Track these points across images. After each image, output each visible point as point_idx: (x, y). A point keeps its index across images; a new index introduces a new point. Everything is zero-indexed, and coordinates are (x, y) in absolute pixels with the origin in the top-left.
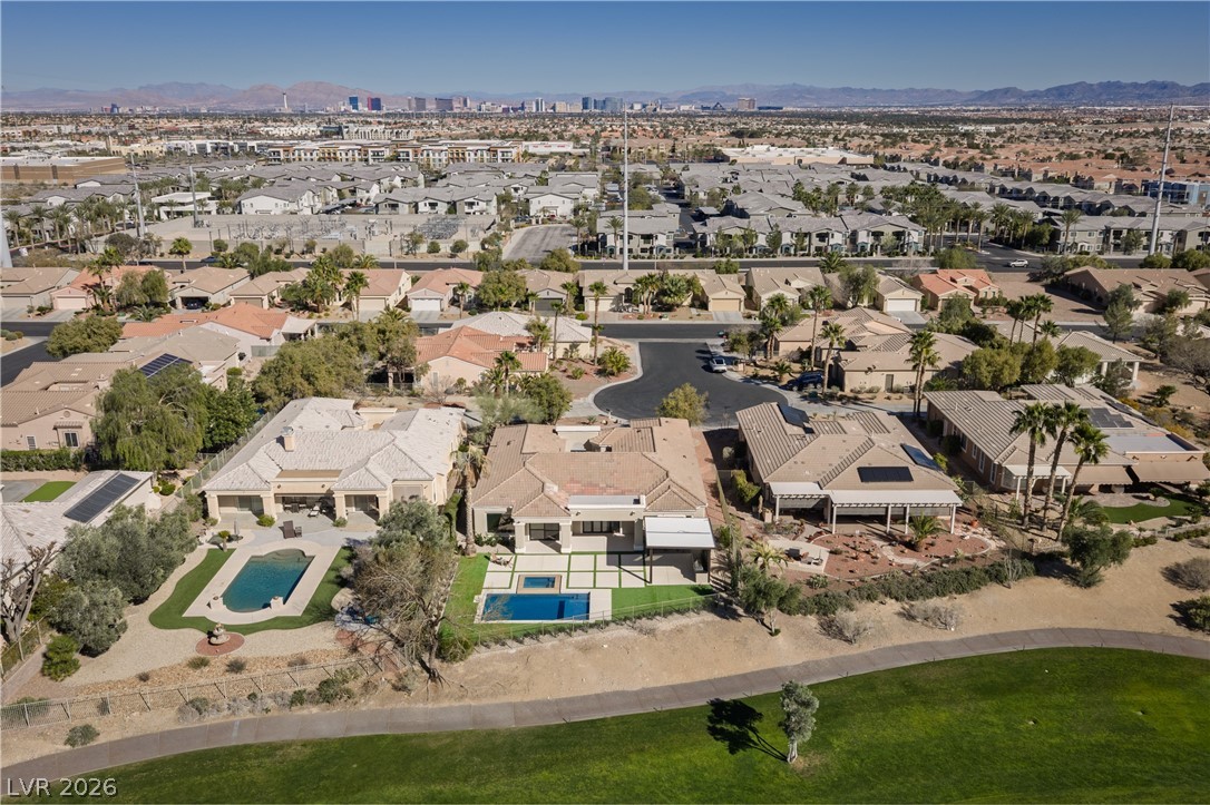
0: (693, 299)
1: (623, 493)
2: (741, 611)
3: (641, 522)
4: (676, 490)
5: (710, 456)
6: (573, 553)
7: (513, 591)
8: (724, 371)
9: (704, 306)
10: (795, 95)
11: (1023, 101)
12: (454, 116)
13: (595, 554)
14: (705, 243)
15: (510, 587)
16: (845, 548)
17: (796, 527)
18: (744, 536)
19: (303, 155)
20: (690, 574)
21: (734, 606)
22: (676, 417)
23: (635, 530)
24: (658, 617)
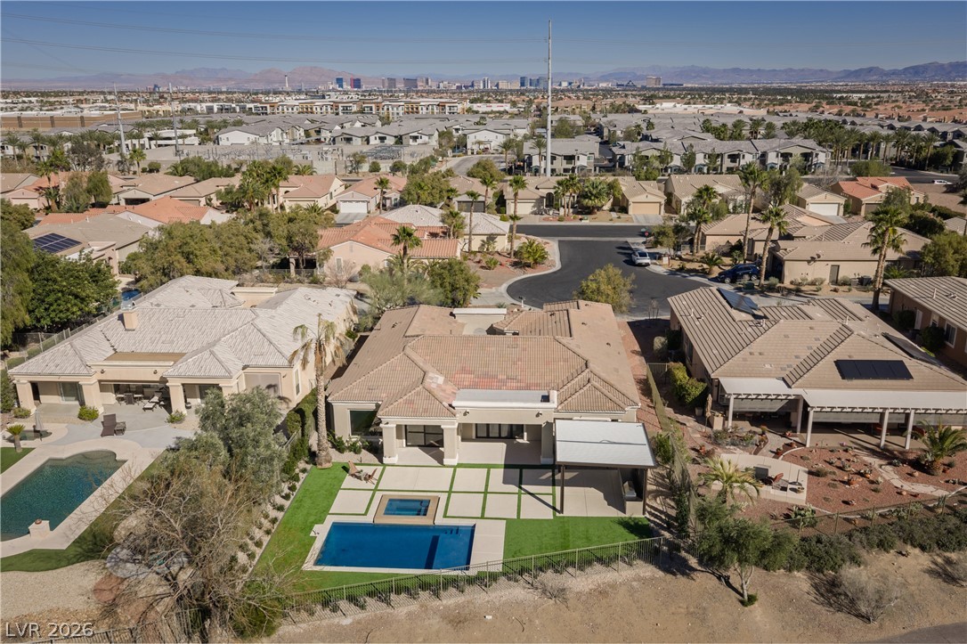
0: (613, 205)
1: (528, 388)
2: (693, 562)
3: (550, 426)
4: (597, 384)
5: (637, 348)
6: (460, 465)
7: (368, 519)
8: (647, 265)
9: (624, 210)
10: (693, 75)
11: (884, 78)
12: (417, 92)
13: (489, 467)
14: (624, 163)
15: (365, 514)
16: (829, 469)
17: (757, 438)
18: (688, 446)
19: (285, 110)
20: (617, 501)
21: (683, 554)
22: (597, 301)
23: (542, 436)
24: (570, 570)
